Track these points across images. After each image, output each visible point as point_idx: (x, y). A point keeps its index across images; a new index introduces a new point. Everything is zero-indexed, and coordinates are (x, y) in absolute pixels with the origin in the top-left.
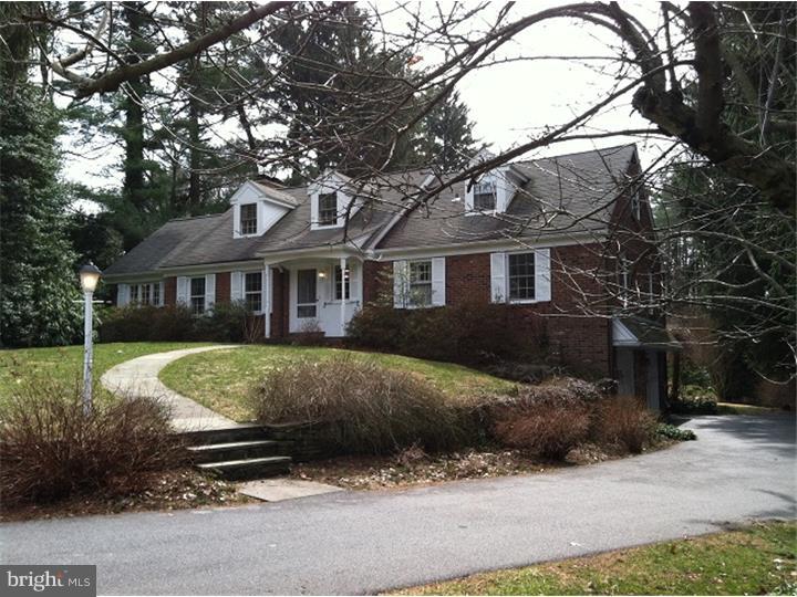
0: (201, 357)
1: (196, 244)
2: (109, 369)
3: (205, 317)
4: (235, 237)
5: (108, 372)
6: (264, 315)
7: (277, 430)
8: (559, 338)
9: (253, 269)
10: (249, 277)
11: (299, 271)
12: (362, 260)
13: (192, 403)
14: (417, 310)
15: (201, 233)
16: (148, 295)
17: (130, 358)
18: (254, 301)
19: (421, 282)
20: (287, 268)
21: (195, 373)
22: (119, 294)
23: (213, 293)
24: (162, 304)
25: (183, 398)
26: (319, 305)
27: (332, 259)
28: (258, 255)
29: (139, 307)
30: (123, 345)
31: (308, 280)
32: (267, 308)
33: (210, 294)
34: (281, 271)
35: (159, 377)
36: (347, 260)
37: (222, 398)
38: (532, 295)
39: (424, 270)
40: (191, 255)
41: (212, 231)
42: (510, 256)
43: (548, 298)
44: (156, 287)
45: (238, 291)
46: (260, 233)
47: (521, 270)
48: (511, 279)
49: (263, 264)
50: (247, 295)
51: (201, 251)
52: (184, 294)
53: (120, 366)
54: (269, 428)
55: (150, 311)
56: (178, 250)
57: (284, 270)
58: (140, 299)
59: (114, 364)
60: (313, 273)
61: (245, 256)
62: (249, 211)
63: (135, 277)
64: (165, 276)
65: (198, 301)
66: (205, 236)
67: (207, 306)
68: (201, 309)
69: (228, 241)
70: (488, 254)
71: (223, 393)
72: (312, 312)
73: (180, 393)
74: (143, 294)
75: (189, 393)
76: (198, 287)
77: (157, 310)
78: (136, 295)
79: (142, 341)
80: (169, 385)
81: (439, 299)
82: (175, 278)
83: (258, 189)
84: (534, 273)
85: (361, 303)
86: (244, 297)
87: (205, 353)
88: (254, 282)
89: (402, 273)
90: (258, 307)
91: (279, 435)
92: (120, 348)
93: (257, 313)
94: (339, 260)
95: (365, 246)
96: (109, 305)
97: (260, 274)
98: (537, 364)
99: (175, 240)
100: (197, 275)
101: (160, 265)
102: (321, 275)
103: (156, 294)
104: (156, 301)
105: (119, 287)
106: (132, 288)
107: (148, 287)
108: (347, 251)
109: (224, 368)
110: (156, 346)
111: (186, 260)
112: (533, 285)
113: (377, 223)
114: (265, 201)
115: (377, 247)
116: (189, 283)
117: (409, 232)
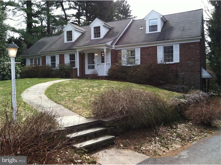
0: (59, 85)
1: (52, 45)
2: (24, 90)
3: (57, 69)
4: (65, 42)
5: (24, 92)
6: (77, 68)
7: (106, 122)
8: (183, 75)
9: (72, 53)
10: (70, 55)
11: (88, 53)
12: (111, 49)
13: (63, 108)
14: (133, 66)
15: (54, 41)
16: (36, 62)
17: (32, 85)
18: (73, 63)
19: (131, 57)
20: (84, 52)
21: (60, 92)
22: (26, 62)
23: (59, 61)
24: (41, 65)
25: (58, 105)
26: (95, 65)
27: (100, 49)
28: (74, 48)
29: (33, 66)
30: (29, 79)
31: (91, 56)
32: (77, 66)
33: (57, 62)
34: (82, 53)
35: (45, 94)
36: (106, 49)
37: (75, 105)
38: (172, 61)
39: (133, 52)
40: (50, 48)
41: (57, 40)
42: (164, 47)
43: (178, 61)
44: (39, 59)
45: (67, 60)
46: (74, 40)
47: (169, 52)
48: (165, 55)
49: (76, 51)
50: (70, 62)
51: (54, 47)
52: (48, 61)
53: (29, 89)
54: (102, 121)
55: (37, 68)
56: (45, 47)
57: (83, 53)
58: (33, 63)
59: (27, 88)
60: (93, 54)
61: (69, 49)
62: (70, 34)
63: (31, 56)
64: (42, 56)
65: (53, 64)
66: (54, 43)
67: (57, 66)
68: (54, 67)
69: (63, 44)
70: (156, 46)
71: (74, 101)
72: (93, 67)
73: (56, 102)
74: (35, 62)
75: (59, 102)
76: (53, 59)
77: (40, 67)
78: (32, 62)
79: (35, 78)
80: (50, 98)
81: (138, 62)
82: (45, 56)
83: (72, 25)
84: (173, 53)
85: (110, 65)
86: (69, 63)
87: (60, 82)
88: (72, 57)
89: (124, 54)
90: (74, 66)
91: (107, 125)
92: (28, 81)
93: (74, 68)
94: (104, 49)
95: (112, 44)
96: (23, 66)
97: (75, 55)
98: (181, 85)
99: (44, 44)
100: (53, 55)
101: (40, 52)
102: (96, 55)
103: (39, 62)
104: (39, 64)
105: (26, 59)
106: (31, 60)
107: (36, 59)
108: (106, 46)
109: (70, 89)
110: (41, 80)
111: (49, 50)
112: (173, 57)
113: (115, 37)
114: (75, 30)
115: (116, 45)
116: (50, 58)
117: (125, 39)
